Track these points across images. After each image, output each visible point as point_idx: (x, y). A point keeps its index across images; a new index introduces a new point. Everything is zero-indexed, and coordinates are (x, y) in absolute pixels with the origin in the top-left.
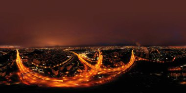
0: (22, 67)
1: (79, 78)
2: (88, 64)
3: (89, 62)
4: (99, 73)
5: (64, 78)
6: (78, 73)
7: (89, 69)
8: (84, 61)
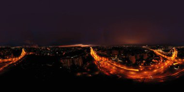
0: (96, 57)
1: (154, 68)
2: (163, 56)
3: (164, 55)
4: (174, 64)
5: (140, 67)
6: (154, 63)
7: (165, 59)
8: (160, 54)
